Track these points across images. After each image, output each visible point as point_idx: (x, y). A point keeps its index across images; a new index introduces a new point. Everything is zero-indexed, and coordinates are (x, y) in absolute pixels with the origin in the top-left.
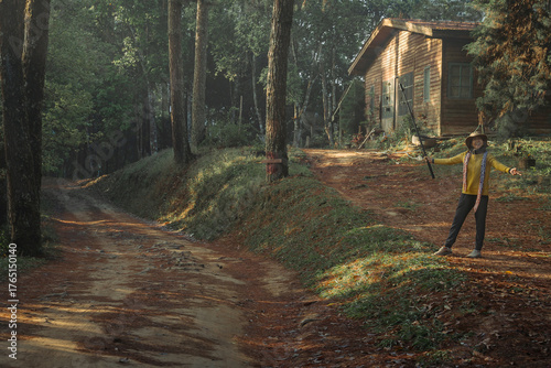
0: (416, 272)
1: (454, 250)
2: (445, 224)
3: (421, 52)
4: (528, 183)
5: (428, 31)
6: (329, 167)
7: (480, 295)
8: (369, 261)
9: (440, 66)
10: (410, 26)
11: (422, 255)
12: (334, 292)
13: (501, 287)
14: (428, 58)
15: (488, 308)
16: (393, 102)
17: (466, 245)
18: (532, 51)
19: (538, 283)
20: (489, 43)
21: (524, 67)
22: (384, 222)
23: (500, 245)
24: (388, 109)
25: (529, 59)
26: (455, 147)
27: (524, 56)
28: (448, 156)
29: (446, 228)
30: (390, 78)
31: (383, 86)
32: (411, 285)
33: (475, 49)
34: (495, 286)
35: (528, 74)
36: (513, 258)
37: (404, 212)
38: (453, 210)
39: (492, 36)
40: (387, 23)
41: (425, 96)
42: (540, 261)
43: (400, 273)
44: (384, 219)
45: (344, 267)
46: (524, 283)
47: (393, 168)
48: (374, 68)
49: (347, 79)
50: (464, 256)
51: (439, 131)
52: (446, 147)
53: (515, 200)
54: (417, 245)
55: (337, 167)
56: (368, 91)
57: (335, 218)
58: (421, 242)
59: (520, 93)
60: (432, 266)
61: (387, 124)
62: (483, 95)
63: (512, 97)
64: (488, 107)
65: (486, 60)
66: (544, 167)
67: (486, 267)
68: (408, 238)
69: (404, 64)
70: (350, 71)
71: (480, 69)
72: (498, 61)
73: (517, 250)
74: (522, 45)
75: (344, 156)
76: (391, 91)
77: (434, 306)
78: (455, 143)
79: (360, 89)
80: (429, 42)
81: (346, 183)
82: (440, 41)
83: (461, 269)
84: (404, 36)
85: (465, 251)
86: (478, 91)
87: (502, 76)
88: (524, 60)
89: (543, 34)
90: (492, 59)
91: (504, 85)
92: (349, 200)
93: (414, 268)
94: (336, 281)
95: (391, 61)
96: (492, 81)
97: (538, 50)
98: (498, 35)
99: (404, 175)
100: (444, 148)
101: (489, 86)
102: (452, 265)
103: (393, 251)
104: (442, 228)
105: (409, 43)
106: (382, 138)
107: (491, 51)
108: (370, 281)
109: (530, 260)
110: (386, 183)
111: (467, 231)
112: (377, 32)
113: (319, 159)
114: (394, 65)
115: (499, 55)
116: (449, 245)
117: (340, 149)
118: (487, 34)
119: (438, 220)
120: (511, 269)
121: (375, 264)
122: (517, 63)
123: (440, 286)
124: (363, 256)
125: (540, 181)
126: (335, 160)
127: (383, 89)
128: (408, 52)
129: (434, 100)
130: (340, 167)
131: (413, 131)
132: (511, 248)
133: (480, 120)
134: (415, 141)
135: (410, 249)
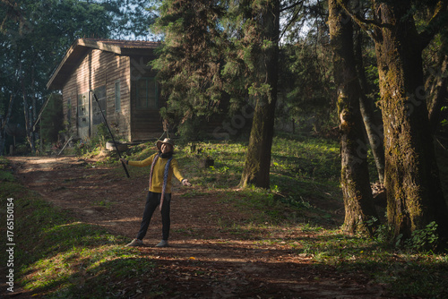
0: (111, 262)
1: (145, 241)
2: (136, 219)
3: (112, 68)
4: (209, 181)
5: (117, 50)
6: (31, 172)
7: (168, 279)
8: (68, 254)
9: (128, 81)
10: (101, 45)
11: (116, 247)
12: (37, 284)
13: (186, 271)
14: (118, 73)
15: (175, 290)
16: (89, 113)
17: (155, 236)
18: (207, 66)
19: (217, 266)
20: (170, 60)
21: (200, 80)
22: (82, 220)
23: (184, 235)
24: (84, 120)
25: (205, 73)
26: (144, 151)
27: (200, 71)
28: (138, 159)
29: (137, 222)
30: (85, 91)
31: (79, 98)
32: (106, 273)
33: (158, 64)
34: (181, 270)
35: (204, 86)
36: (196, 246)
37: (99, 210)
38: (143, 206)
39: (172, 53)
40: (81, 42)
41: (117, 107)
42: (219, 247)
43: (97, 263)
44: (82, 217)
45: (47, 261)
46: (205, 266)
47: (90, 171)
48: (70, 83)
49: (45, 93)
50: (153, 246)
51: (130, 138)
52: (137, 151)
53: (197, 196)
54: (112, 238)
55: (38, 173)
56: (65, 103)
57: (38, 217)
58: (115, 235)
59: (198, 103)
60: (125, 256)
61: (83, 132)
62: (166, 106)
63: (191, 107)
64: (171, 116)
65: (168, 74)
66: (222, 166)
67: (172, 254)
68: (104, 232)
69: (96, 79)
70: (48, 85)
71: (163, 82)
72: (178, 75)
73: (199, 238)
74: (198, 61)
75: (45, 162)
76: (86, 102)
77: (128, 291)
78: (144, 148)
79: (58, 102)
80: (118, 59)
81: (47, 186)
82: (127, 58)
83: (151, 257)
84: (96, 54)
85: (154, 242)
86: (162, 102)
87: (182, 88)
88: (201, 74)
89: (216, 51)
90: (173, 74)
91: (184, 96)
92: (51, 201)
93: (109, 259)
94: (40, 274)
95: (85, 76)
96: (174, 93)
97: (212, 65)
98: (177, 52)
99: (100, 176)
100: (134, 152)
101: (171, 97)
102: (142, 254)
103: (91, 245)
104: (134, 222)
105: (101, 61)
106: (79, 145)
107: (171, 67)
108: (70, 272)
109: (210, 246)
110: (84, 184)
111: (156, 223)
112: (71, 50)
113: (23, 166)
114: (87, 80)
115: (179, 70)
116: (141, 237)
117: (41, 155)
118: (167, 52)
119: (131, 216)
120: (194, 255)
121: (74, 257)
122: (195, 77)
123: (133, 273)
124: (63, 250)
125: (218, 178)
126: (37, 166)
127: (79, 102)
128: (100, 68)
129: (125, 111)
130: (42, 172)
131: (107, 138)
132: (194, 237)
133: (165, 127)
134: (109, 147)
135: (106, 242)
